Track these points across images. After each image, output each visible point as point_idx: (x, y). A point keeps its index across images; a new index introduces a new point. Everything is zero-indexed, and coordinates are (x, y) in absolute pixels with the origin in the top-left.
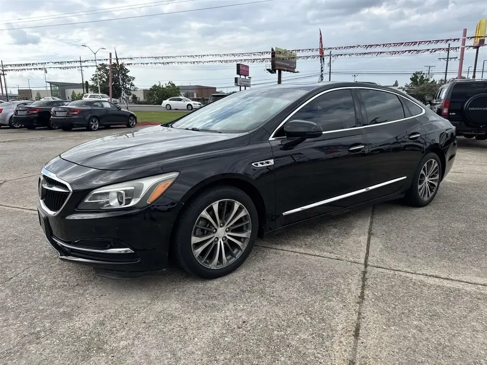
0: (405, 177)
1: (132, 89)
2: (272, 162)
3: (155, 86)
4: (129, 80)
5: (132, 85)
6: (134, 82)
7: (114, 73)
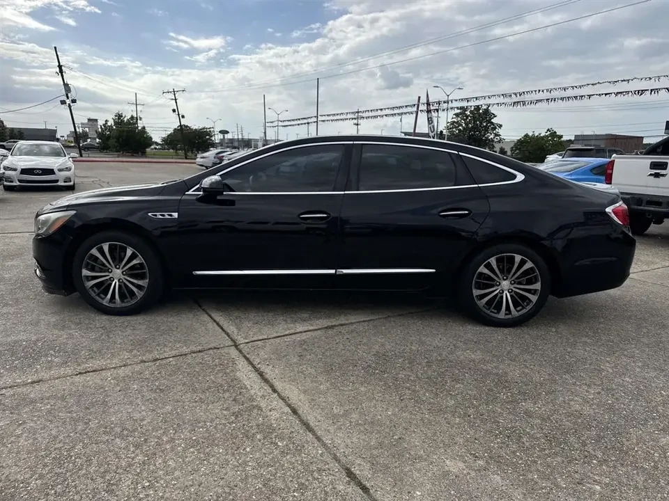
0: (434, 270)
1: (496, 140)
2: (175, 215)
3: (527, 136)
4: (495, 128)
5: (497, 135)
6: (500, 131)
7: (474, 119)
